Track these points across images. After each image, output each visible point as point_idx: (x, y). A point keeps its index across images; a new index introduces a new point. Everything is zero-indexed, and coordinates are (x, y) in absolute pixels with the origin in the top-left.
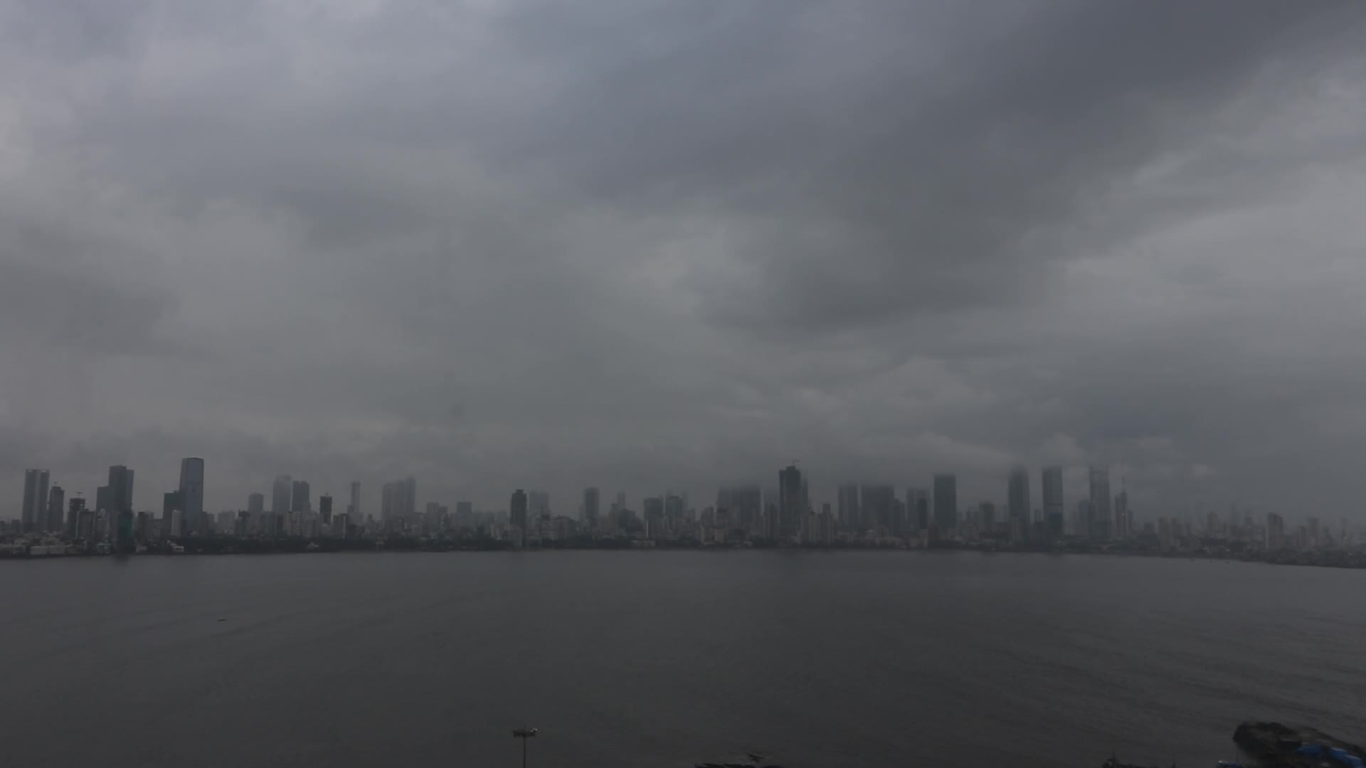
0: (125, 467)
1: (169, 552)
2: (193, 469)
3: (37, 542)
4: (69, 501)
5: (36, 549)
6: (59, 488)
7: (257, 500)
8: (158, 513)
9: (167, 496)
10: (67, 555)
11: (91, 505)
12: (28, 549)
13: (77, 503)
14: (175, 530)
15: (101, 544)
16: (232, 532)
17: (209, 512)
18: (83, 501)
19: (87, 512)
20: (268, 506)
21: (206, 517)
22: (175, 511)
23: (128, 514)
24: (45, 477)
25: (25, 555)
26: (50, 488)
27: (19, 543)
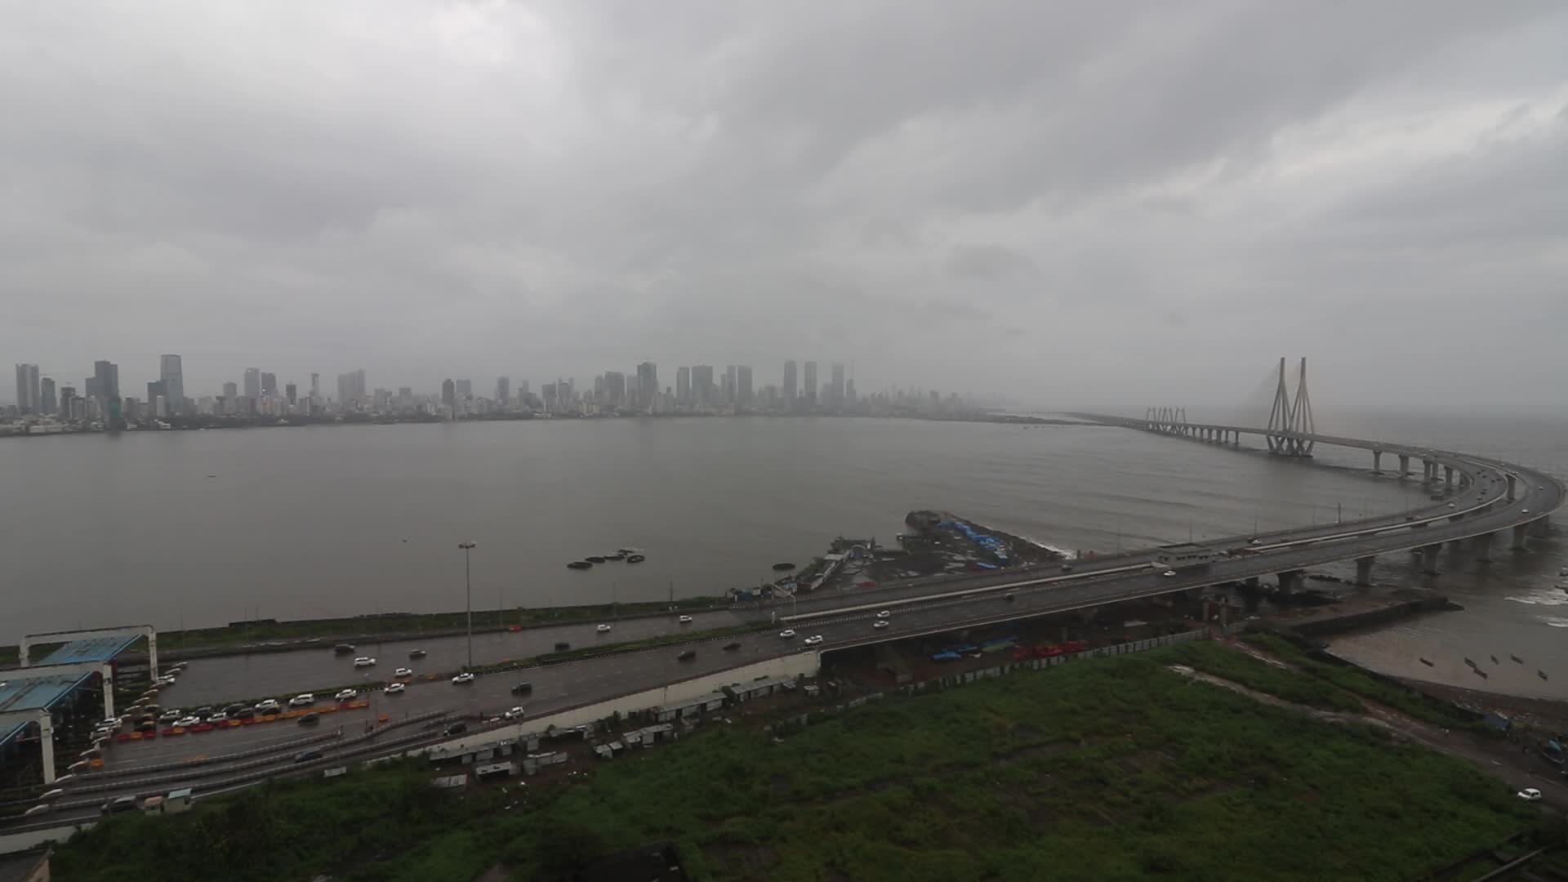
0: (108, 363)
1: (158, 428)
2: (172, 365)
3: (35, 423)
4: (60, 390)
5: (34, 429)
6: (49, 379)
7: (231, 387)
8: (144, 398)
9: (150, 384)
10: (64, 432)
11: (81, 392)
12: (27, 428)
13: (68, 392)
14: (161, 411)
15: (95, 423)
16: (211, 412)
17: (190, 397)
18: (74, 390)
19: (79, 398)
20: (241, 392)
21: (188, 402)
22: (159, 397)
23: (119, 400)
24: (35, 370)
25: (25, 433)
26: (41, 378)
27: (17, 424)
